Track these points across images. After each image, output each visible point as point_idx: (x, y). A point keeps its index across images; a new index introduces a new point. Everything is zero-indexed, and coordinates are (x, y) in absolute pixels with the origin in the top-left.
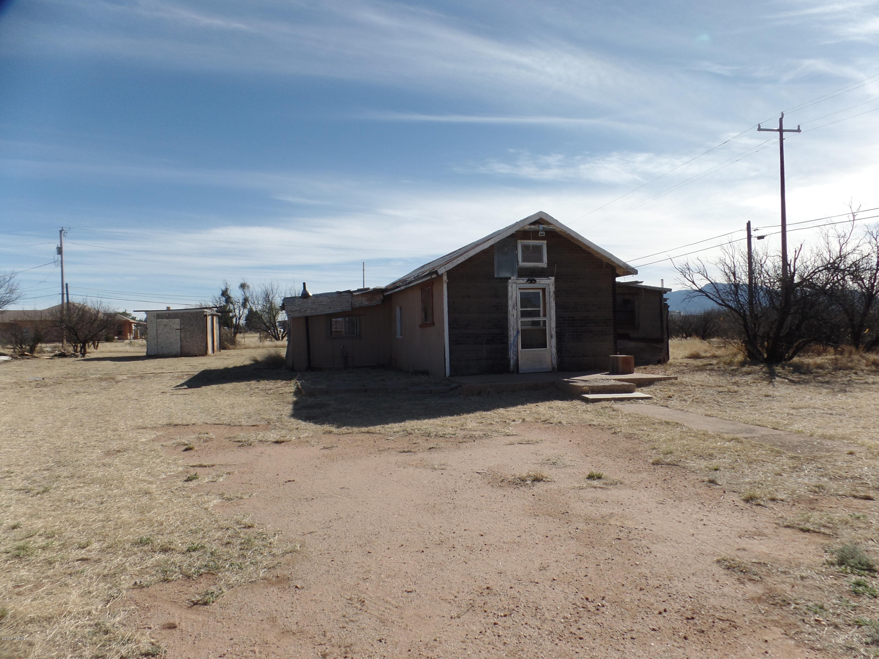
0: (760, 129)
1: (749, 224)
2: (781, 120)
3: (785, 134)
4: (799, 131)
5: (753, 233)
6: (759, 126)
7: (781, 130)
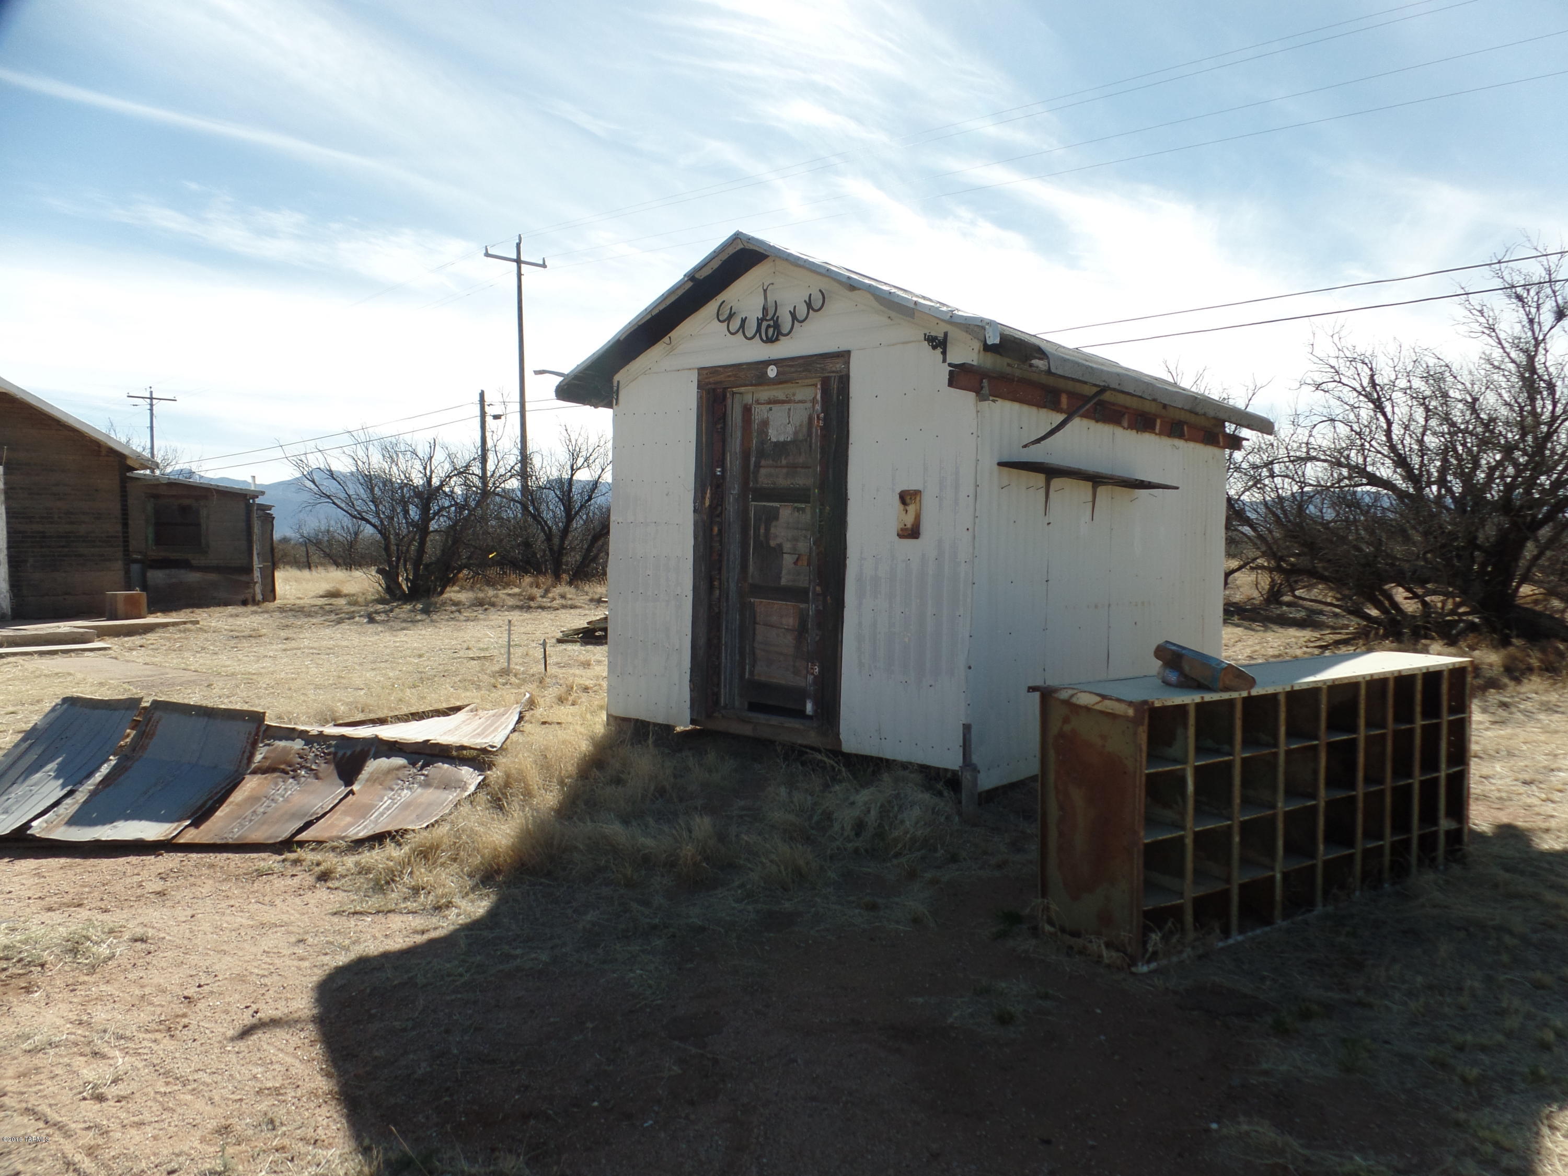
0: (487, 255)
1: (482, 395)
2: (518, 246)
3: (524, 267)
4: (544, 266)
5: (487, 409)
6: (487, 249)
7: (518, 261)
